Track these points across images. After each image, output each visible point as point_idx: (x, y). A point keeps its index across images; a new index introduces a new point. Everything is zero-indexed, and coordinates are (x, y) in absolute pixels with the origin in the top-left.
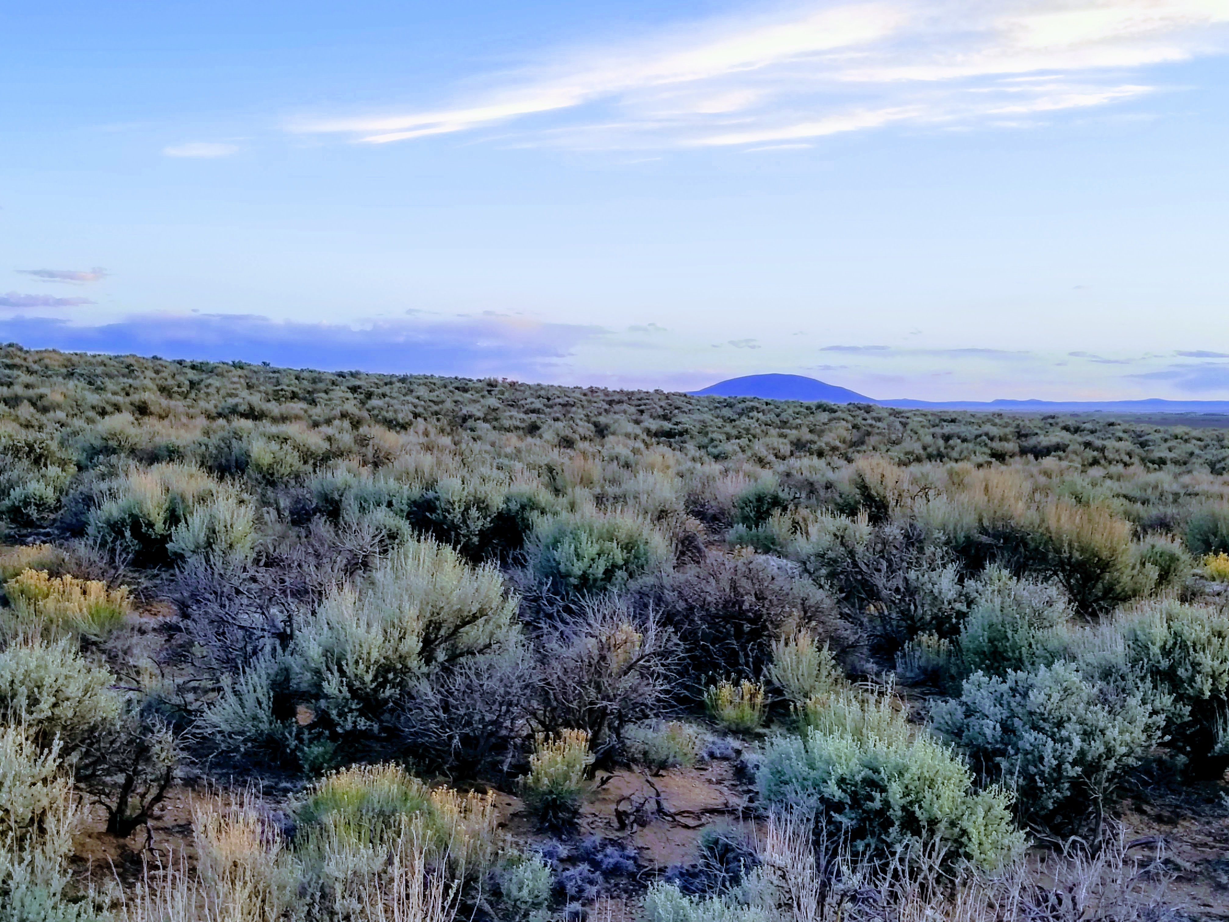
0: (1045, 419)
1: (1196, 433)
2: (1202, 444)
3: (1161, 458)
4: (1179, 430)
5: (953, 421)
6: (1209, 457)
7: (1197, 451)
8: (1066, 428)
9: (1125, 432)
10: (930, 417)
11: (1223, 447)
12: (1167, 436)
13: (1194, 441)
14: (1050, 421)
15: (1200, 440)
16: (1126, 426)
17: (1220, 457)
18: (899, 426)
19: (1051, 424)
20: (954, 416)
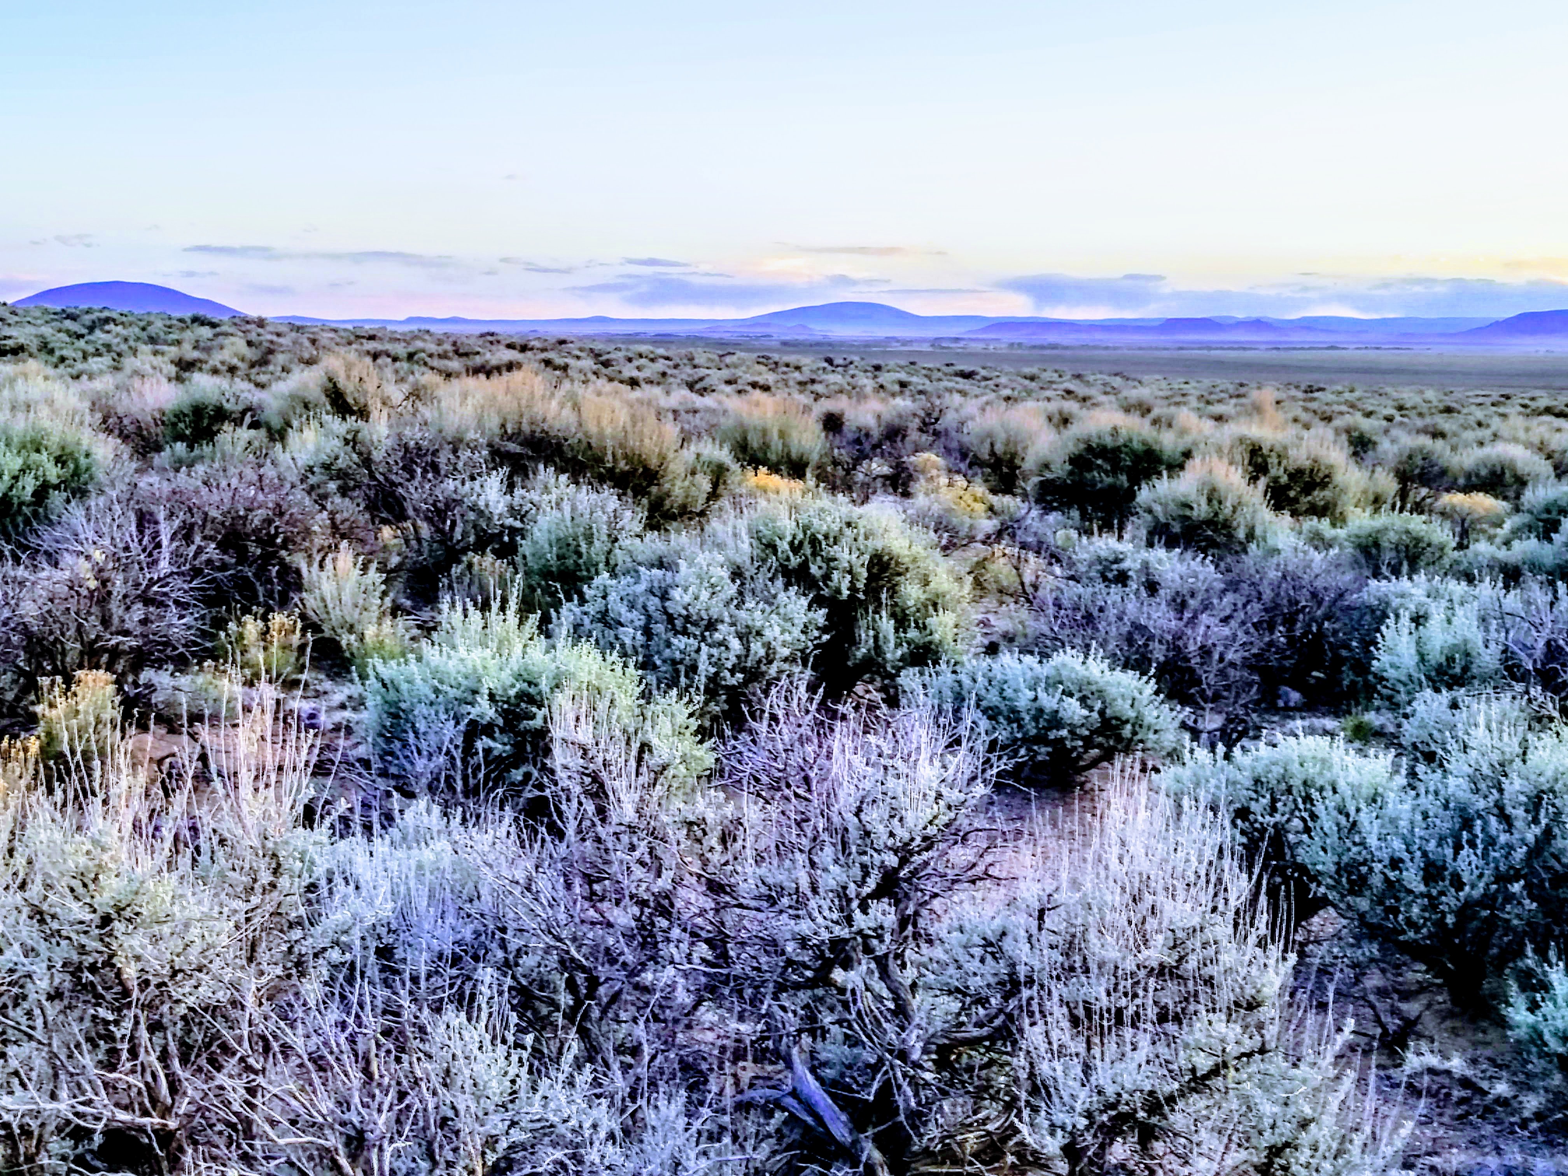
0: (482, 336)
1: (661, 351)
2: (671, 363)
3: (632, 379)
4: (644, 348)
5: (372, 338)
6: (684, 377)
7: (669, 372)
8: (510, 346)
9: (581, 350)
10: (342, 334)
11: (695, 367)
12: (630, 355)
13: (662, 361)
14: (490, 338)
15: (667, 358)
16: (579, 344)
17: (696, 377)
18: (307, 343)
19: (491, 343)
20: (371, 333)
